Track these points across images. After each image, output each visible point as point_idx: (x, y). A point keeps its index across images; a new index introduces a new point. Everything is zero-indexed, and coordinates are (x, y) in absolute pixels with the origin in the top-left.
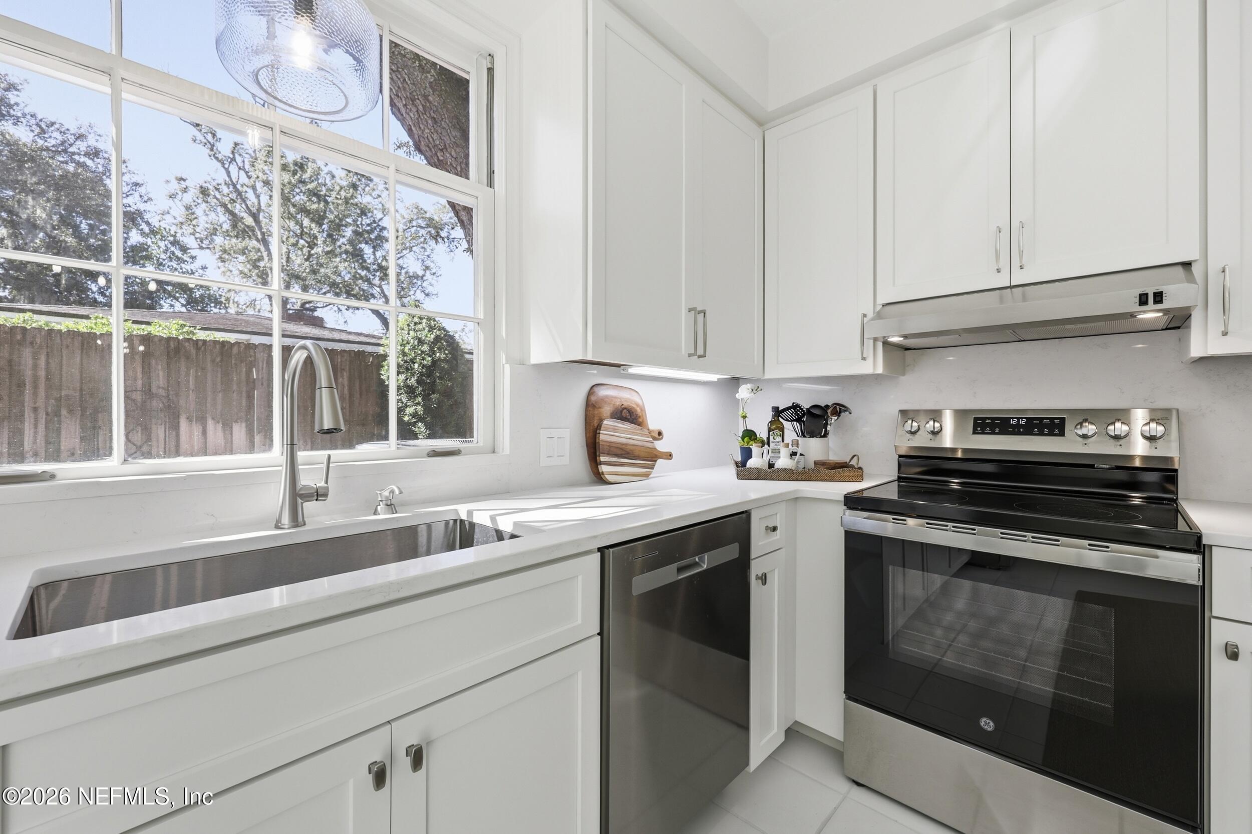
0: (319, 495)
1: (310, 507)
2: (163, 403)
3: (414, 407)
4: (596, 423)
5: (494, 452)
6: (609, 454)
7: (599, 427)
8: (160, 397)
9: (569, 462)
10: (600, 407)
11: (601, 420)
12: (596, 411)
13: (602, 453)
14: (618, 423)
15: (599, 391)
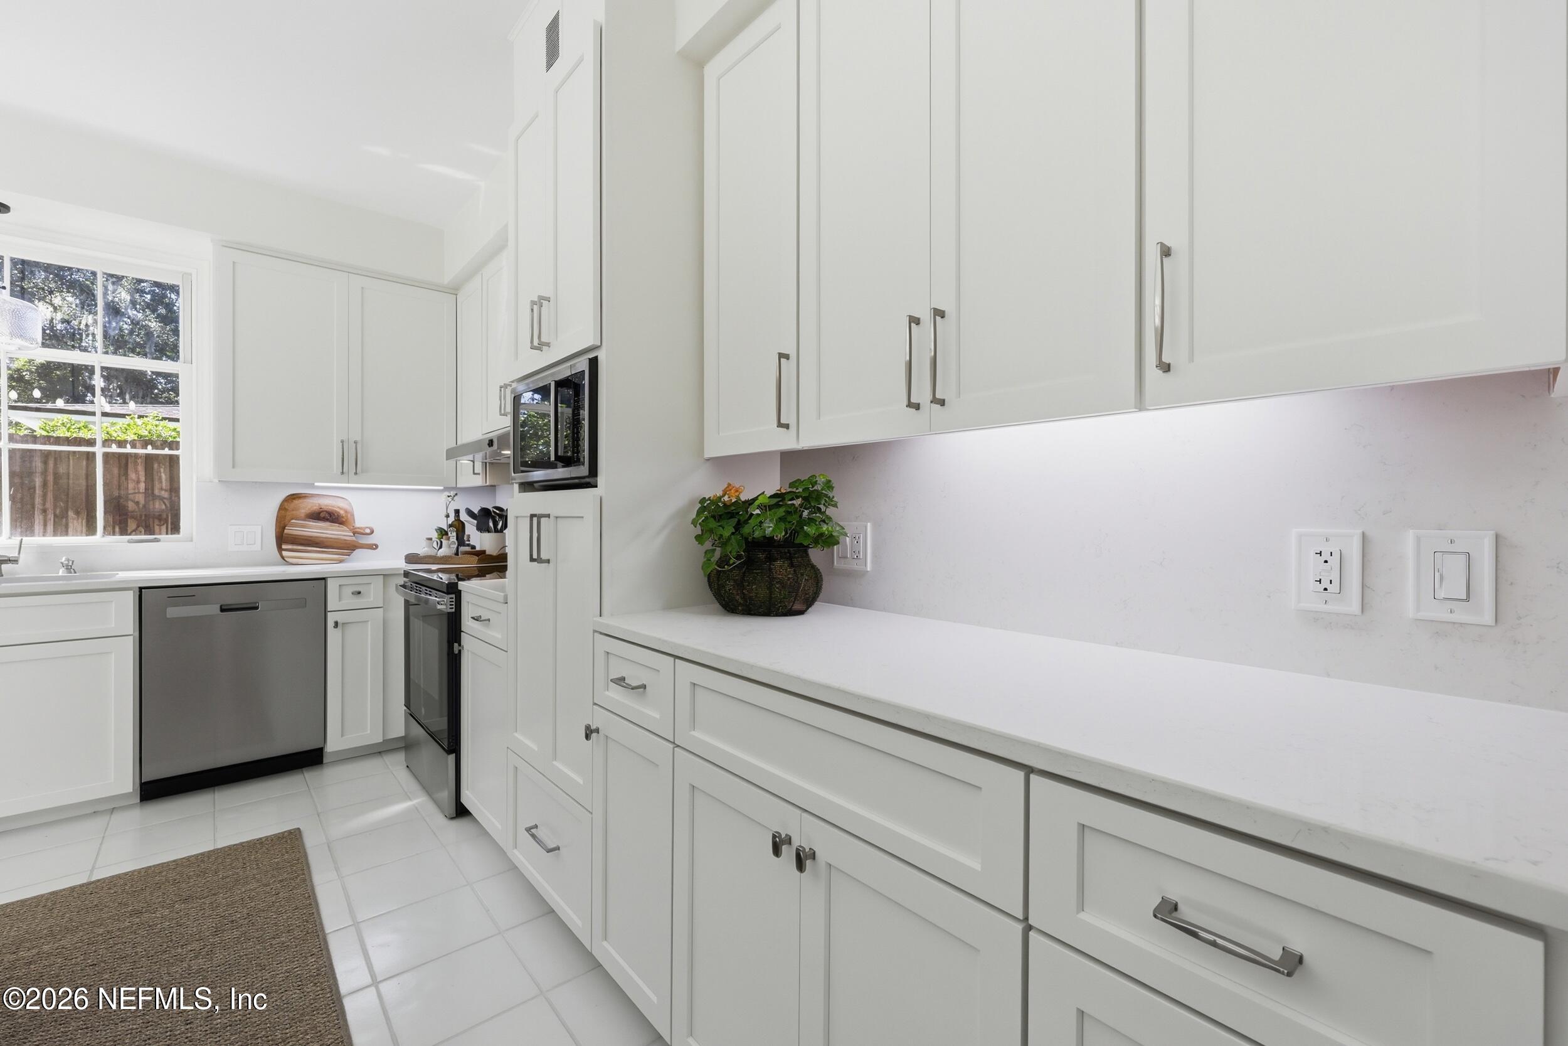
2: (165, 505)
4: (288, 522)
6: (294, 543)
7: (291, 525)
8: (162, 499)
9: (259, 549)
10: (293, 510)
11: (292, 519)
12: (288, 513)
13: (287, 543)
14: (310, 521)
15: (294, 499)
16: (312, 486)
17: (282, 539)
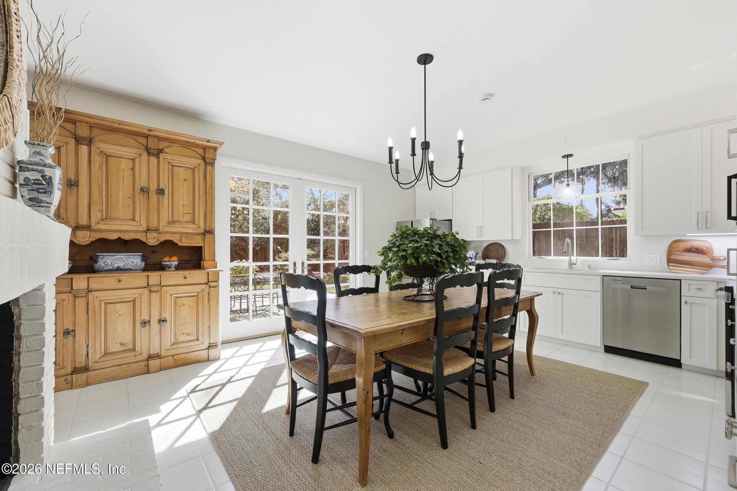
9: (659, 265)
10: (676, 247)
11: (675, 252)
12: (673, 249)
13: (671, 262)
14: (684, 253)
15: (677, 242)
16: (686, 236)
17: (670, 261)
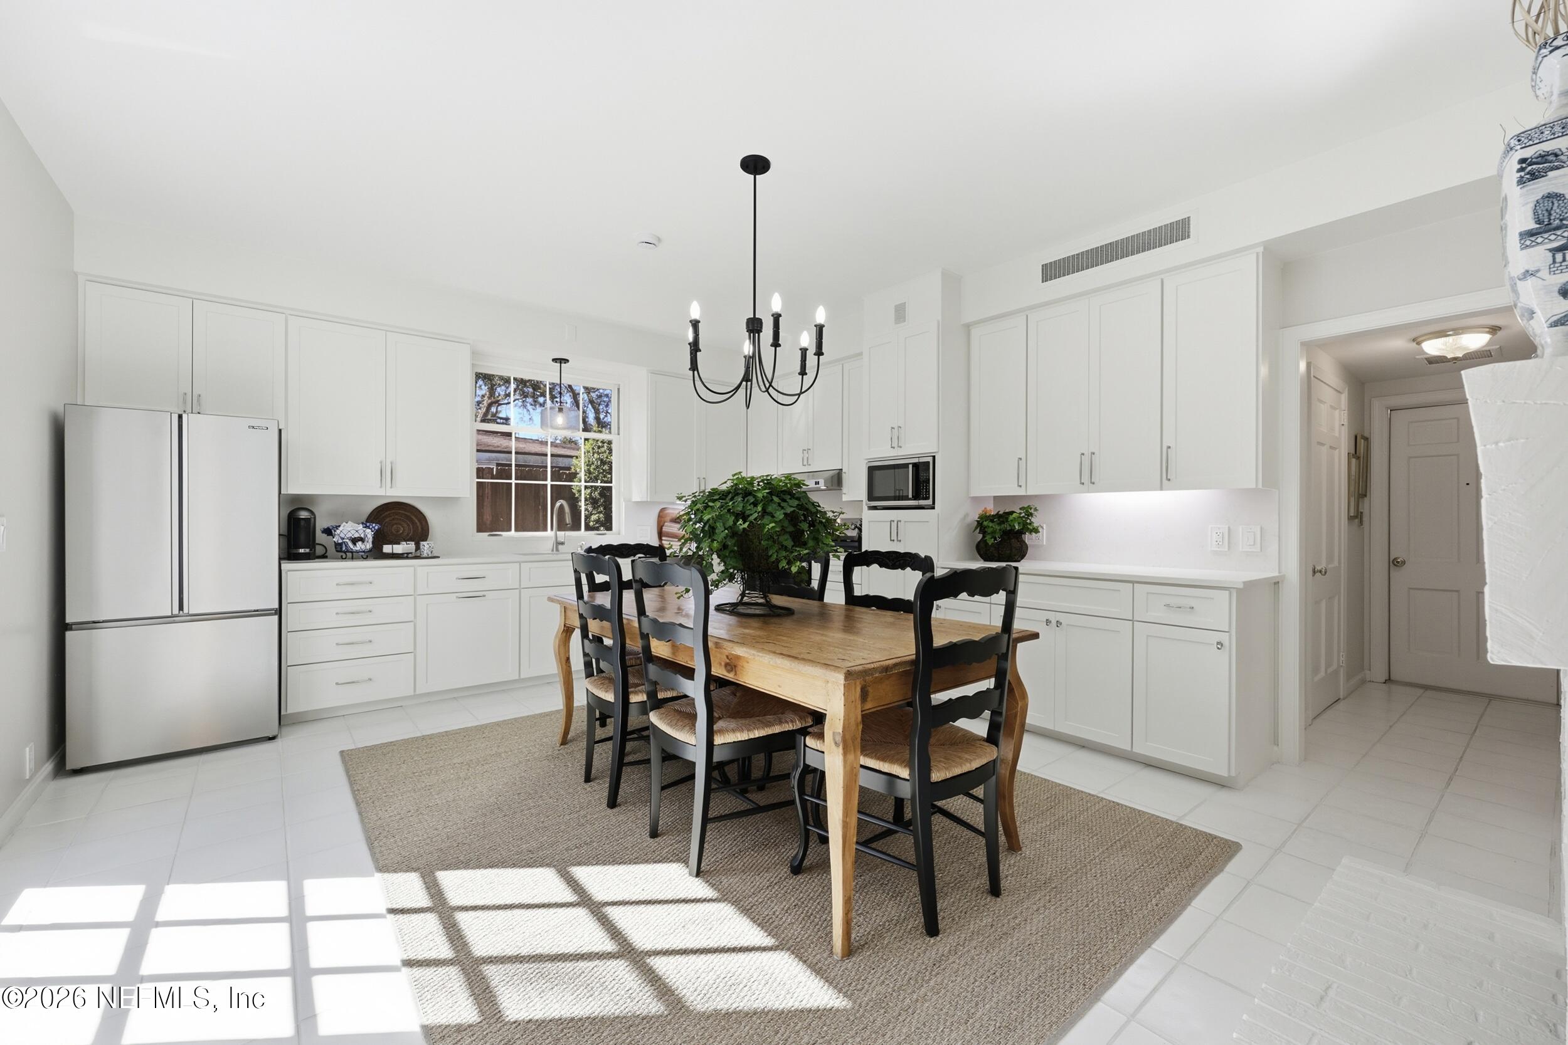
0: (562, 543)
1: (560, 547)
3: (597, 515)
4: (662, 524)
5: (619, 534)
6: (667, 536)
7: (663, 526)
